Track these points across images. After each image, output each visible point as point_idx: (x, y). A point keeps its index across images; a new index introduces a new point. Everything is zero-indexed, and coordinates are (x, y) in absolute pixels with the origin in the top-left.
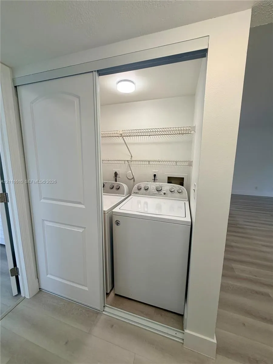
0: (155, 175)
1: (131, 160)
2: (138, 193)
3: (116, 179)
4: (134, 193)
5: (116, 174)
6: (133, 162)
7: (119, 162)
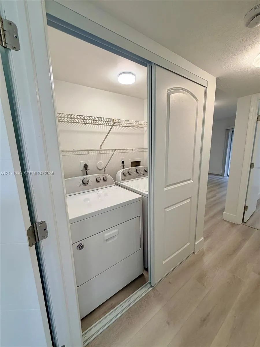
0: (123, 162)
1: (100, 149)
2: (126, 179)
3: (87, 172)
4: (123, 179)
5: (86, 166)
6: (102, 151)
7: (94, 153)
